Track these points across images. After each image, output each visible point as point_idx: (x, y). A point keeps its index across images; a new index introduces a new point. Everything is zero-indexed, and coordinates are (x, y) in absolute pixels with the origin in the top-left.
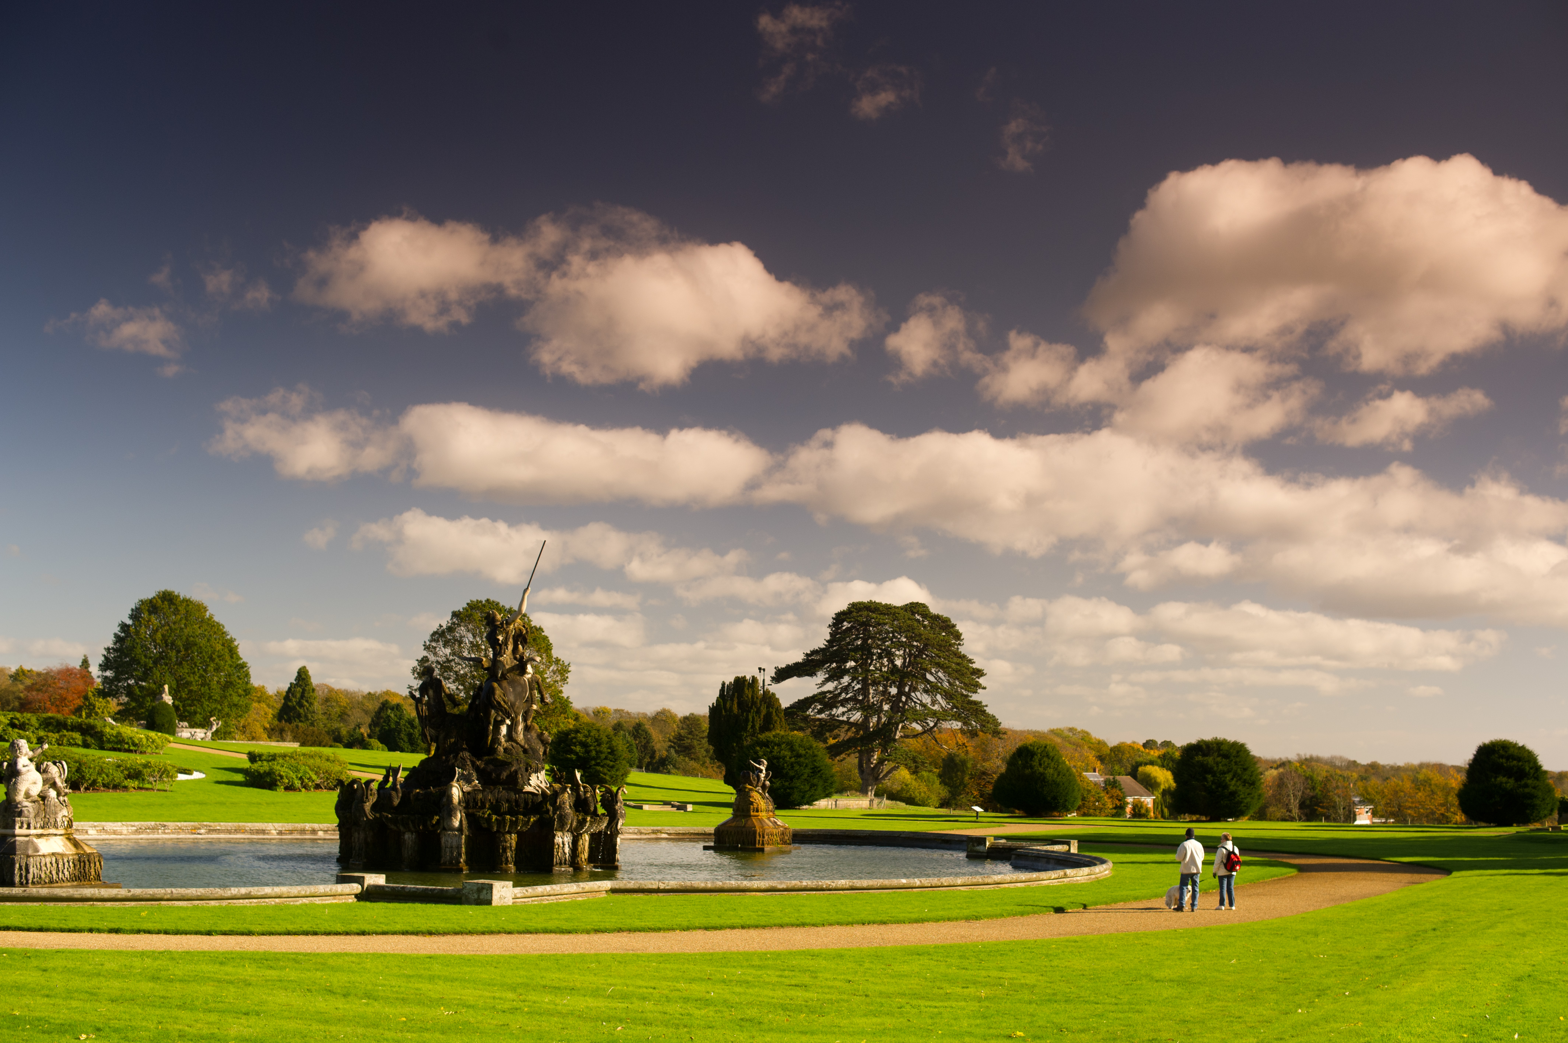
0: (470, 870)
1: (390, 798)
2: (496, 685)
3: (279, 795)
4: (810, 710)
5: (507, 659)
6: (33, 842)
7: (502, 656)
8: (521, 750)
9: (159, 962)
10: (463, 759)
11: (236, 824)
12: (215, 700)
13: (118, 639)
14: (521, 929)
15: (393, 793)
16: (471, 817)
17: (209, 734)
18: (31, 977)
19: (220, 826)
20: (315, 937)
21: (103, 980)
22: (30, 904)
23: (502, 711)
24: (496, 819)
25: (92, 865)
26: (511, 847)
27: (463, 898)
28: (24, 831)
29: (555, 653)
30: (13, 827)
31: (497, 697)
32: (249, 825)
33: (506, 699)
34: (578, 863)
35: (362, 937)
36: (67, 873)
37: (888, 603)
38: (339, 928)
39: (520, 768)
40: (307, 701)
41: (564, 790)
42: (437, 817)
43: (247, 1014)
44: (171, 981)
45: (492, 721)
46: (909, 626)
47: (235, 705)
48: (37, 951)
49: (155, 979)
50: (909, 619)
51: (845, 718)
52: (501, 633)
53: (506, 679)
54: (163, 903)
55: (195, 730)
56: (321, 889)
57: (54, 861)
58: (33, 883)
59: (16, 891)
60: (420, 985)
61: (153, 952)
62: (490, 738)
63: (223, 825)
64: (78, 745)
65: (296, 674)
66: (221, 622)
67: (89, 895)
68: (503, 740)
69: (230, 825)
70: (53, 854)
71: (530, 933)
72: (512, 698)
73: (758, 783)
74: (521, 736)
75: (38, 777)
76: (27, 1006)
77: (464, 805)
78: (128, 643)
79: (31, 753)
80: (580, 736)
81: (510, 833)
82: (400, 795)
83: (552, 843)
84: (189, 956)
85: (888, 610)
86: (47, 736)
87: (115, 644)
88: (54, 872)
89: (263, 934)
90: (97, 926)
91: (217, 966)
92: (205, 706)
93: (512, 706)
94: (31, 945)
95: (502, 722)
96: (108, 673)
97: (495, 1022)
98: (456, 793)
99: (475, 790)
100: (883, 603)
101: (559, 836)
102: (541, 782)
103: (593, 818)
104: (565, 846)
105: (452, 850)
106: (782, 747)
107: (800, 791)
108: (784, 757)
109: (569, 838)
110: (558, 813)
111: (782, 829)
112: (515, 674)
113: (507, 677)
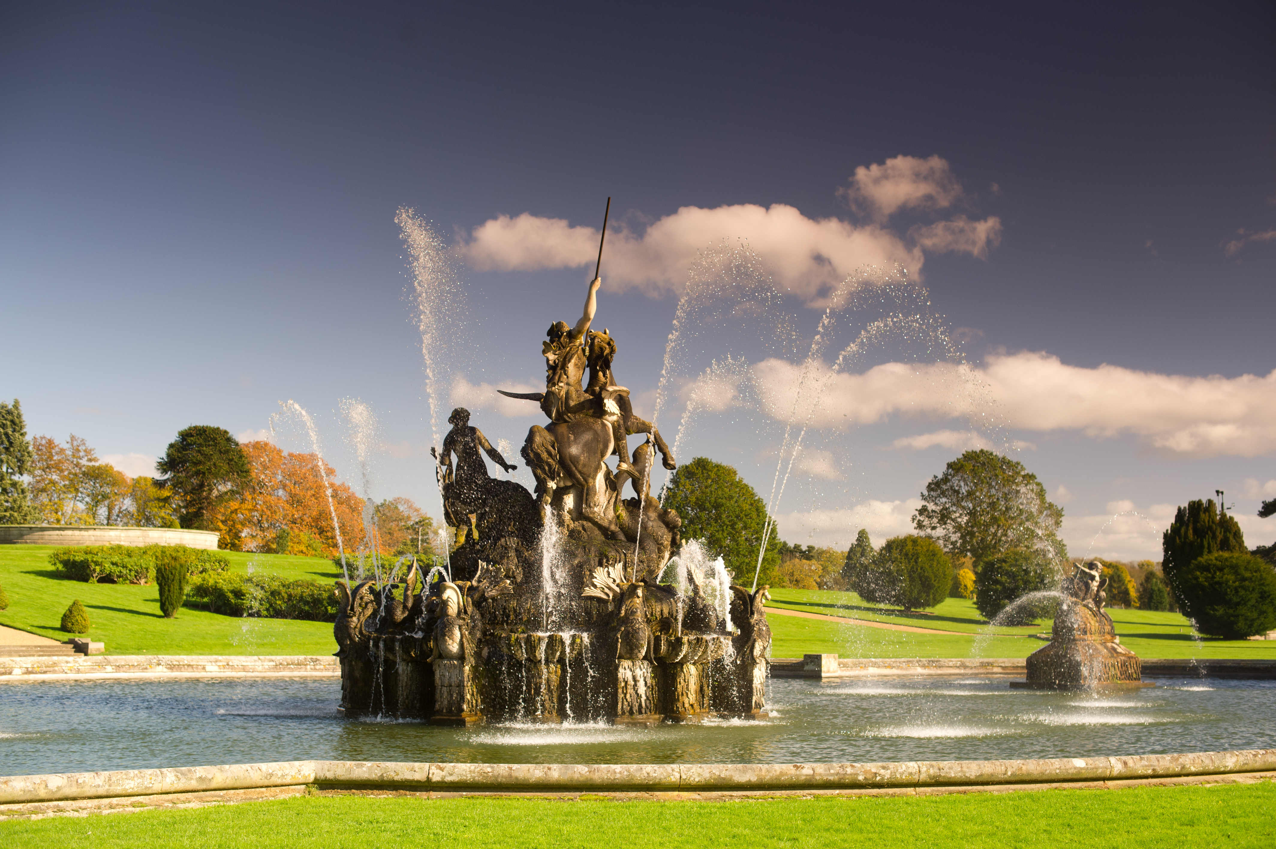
1: (392, 611)
16: (477, 637)
26: (548, 685)
29: (1050, 498)
31: (536, 446)
34: (677, 712)
41: (633, 591)
42: (432, 638)
65: (857, 536)
68: (568, 517)
73: (1086, 594)
74: (604, 513)
77: (469, 617)
81: (546, 662)
82: (409, 605)
83: (616, 679)
99: (504, 595)
101: (627, 667)
102: (614, 581)
103: (698, 639)
104: (638, 684)
105: (450, 691)
106: (1226, 571)
107: (1246, 619)
108: (1227, 581)
109: (644, 670)
110: (623, 629)
111: (1123, 658)
112: (587, 415)
113: (567, 419)
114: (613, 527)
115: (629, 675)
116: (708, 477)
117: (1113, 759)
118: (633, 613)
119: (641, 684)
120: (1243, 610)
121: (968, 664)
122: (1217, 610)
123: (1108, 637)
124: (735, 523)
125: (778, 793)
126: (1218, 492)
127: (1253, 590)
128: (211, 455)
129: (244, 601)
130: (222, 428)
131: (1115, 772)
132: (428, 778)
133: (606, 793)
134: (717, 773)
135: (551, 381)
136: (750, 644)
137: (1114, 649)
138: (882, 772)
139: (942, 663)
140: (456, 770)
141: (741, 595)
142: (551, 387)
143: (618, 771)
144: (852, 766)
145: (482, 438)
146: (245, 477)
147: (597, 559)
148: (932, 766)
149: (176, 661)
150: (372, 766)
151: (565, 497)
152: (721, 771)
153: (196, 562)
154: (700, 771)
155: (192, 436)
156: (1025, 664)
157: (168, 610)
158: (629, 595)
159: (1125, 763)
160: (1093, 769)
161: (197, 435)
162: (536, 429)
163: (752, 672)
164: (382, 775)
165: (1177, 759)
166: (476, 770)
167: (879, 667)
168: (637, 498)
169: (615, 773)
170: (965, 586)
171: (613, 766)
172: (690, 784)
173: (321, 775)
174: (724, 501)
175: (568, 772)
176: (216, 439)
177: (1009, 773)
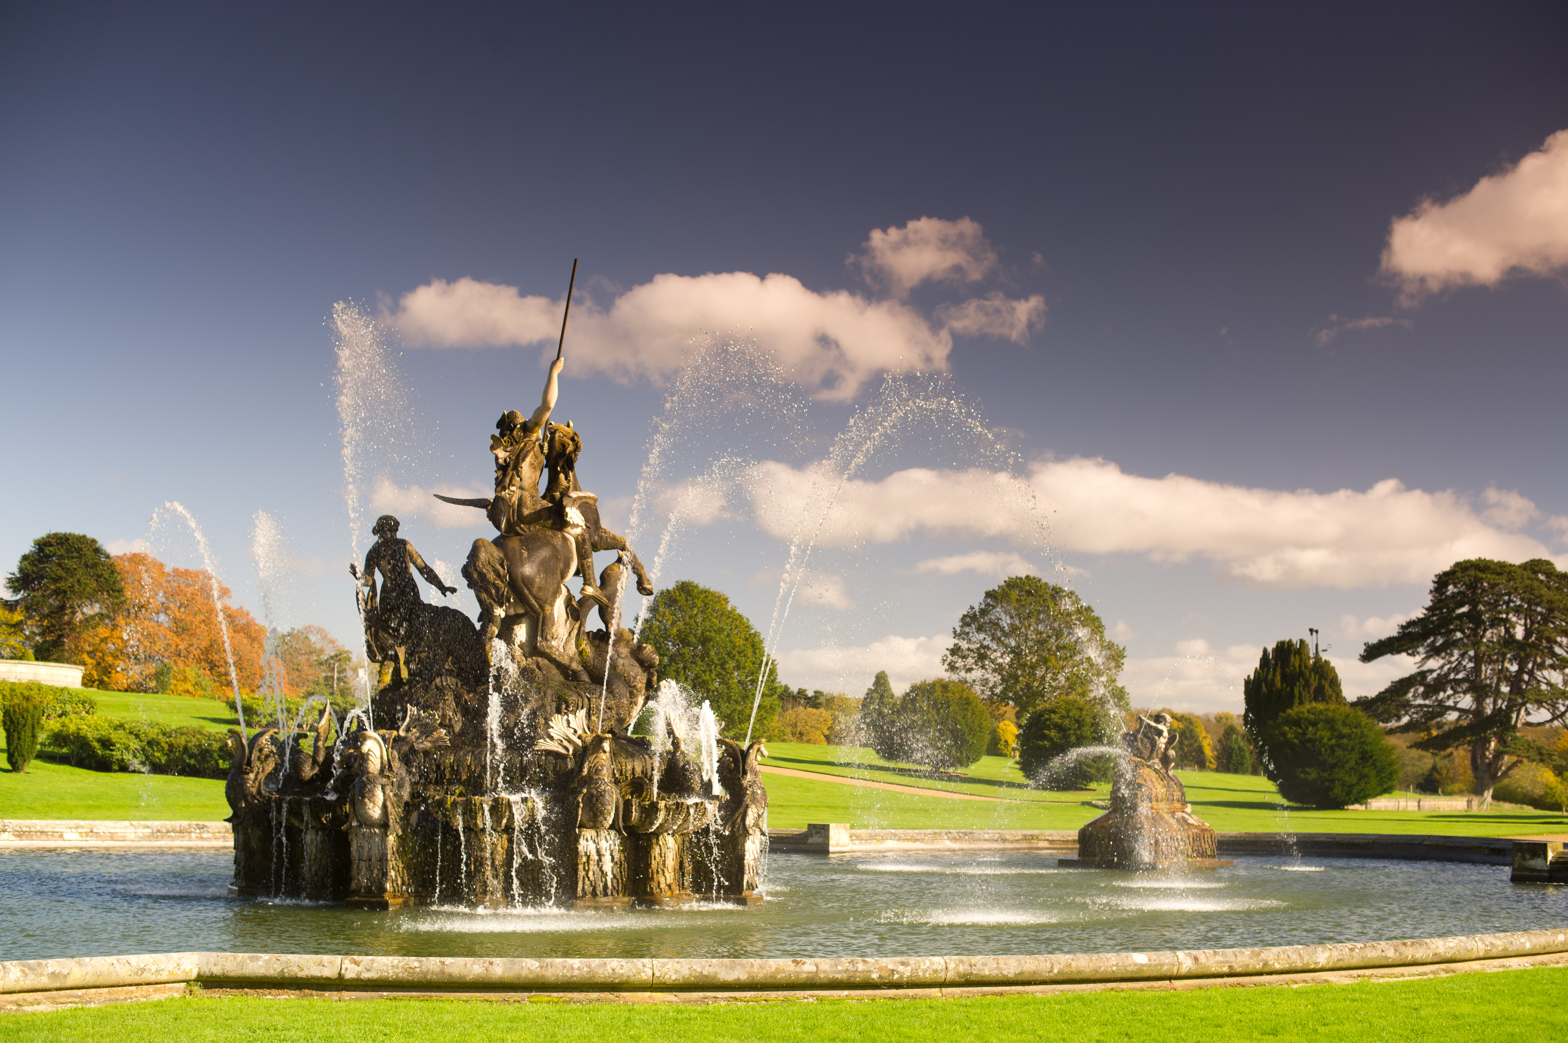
1: (298, 766)
4: (1410, 695)
5: (521, 495)
7: (506, 489)
8: (557, 671)
16: (405, 802)
23: (488, 592)
24: (454, 803)
26: (492, 860)
29: (1110, 635)
33: (504, 570)
34: (652, 893)
37: (1502, 560)
40: (886, 708)
41: (598, 744)
42: (348, 800)
46: (1527, 587)
50: (1528, 578)
51: (1450, 703)
65: (873, 679)
68: (519, 653)
73: (1152, 751)
77: (397, 775)
81: (488, 830)
82: (320, 759)
83: (577, 853)
85: (1501, 569)
95: (516, 618)
98: (374, 751)
100: (1496, 560)
101: (589, 839)
102: (575, 731)
103: (678, 803)
104: (603, 859)
105: (370, 866)
106: (1319, 726)
107: (1343, 785)
108: (1322, 738)
109: (611, 842)
110: (585, 791)
111: (1195, 831)
112: (544, 526)
113: (520, 531)
114: (575, 666)
115: (592, 848)
116: (694, 605)
117: (1181, 954)
118: (597, 771)
119: (607, 859)
120: (1339, 774)
121: (1007, 837)
122: (1308, 773)
123: (1178, 805)
124: (725, 662)
125: (773, 994)
126: (1311, 630)
127: (1352, 749)
128: (75, 569)
129: (114, 753)
130: (90, 535)
131: (1184, 970)
132: (340, 974)
133: (561, 994)
134: (699, 970)
135: (500, 484)
136: (741, 810)
137: (1185, 820)
138: (901, 968)
139: (976, 836)
140: (375, 965)
141: (731, 750)
142: (501, 492)
143: (576, 966)
144: (864, 961)
145: (414, 553)
146: (117, 598)
147: (554, 705)
148: (962, 962)
149: (27, 826)
150: (270, 960)
151: (515, 627)
152: (703, 967)
153: (54, 703)
154: (677, 966)
155: (51, 545)
156: (1076, 838)
157: (17, 762)
158: (594, 748)
159: (1196, 959)
160: (1157, 965)
161: (58, 544)
162: (481, 543)
163: (743, 845)
164: (283, 970)
165: (1259, 954)
166: (400, 965)
167: (899, 840)
168: (604, 630)
169: (573, 968)
170: (1006, 742)
171: (570, 961)
172: (664, 983)
173: (206, 970)
174: (713, 634)
175: (514, 967)
176: (81, 549)
177: (1056, 971)
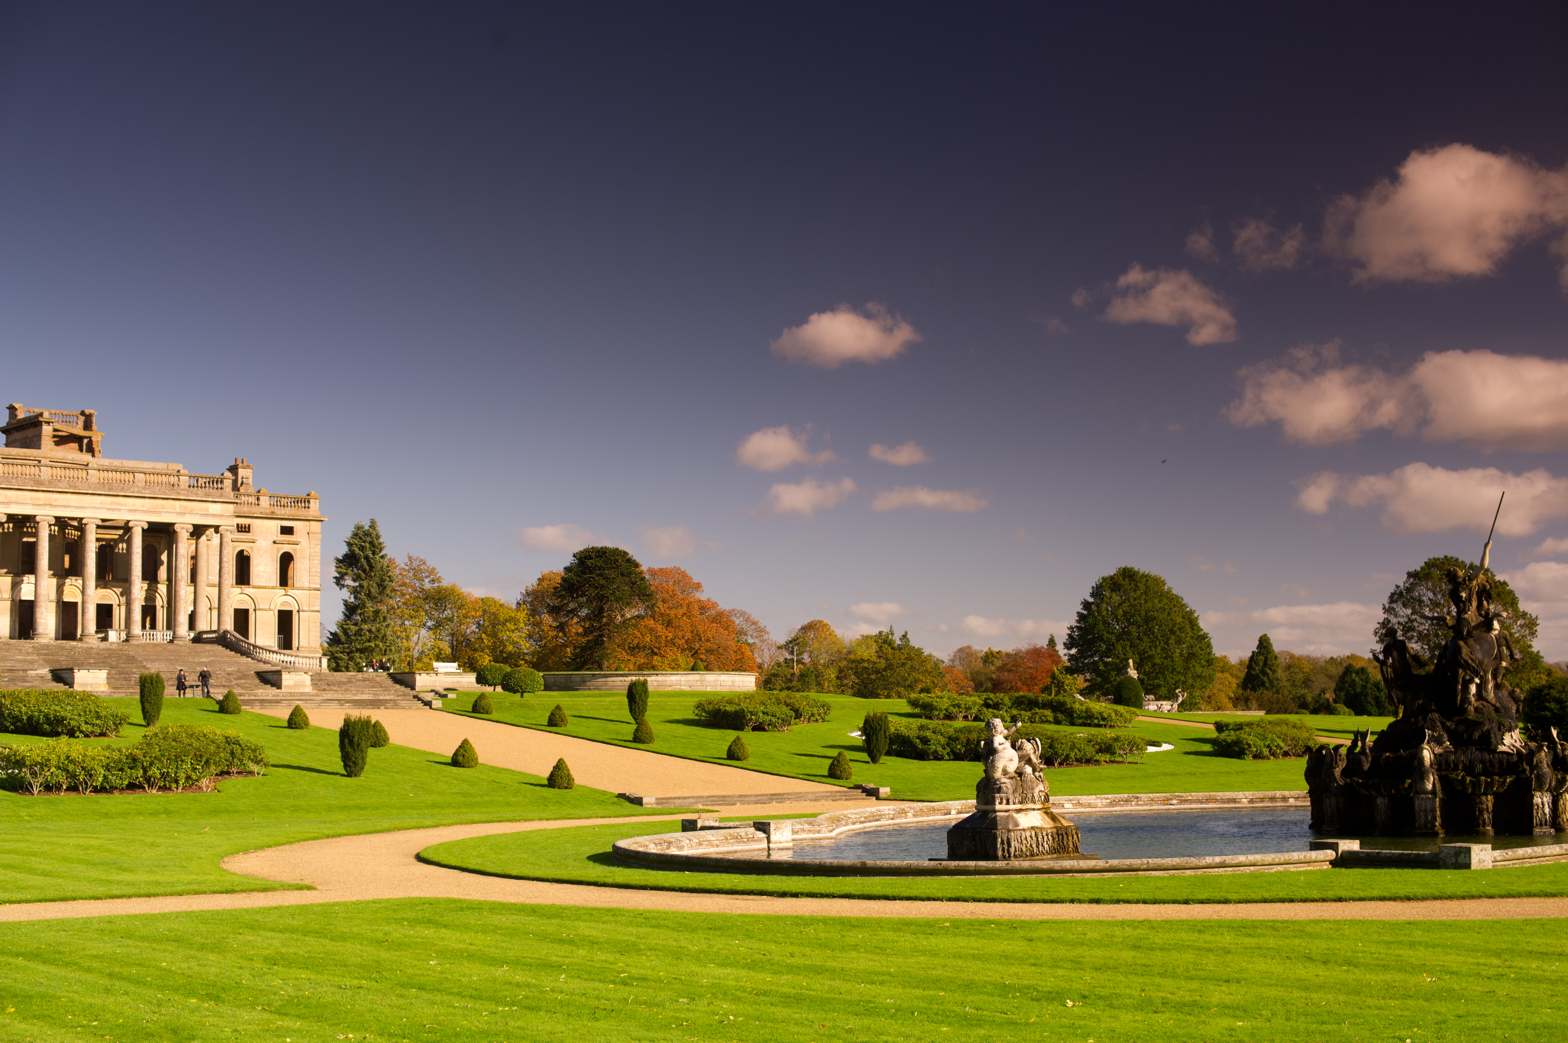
0: (1446, 833)
1: (1360, 764)
2: (1462, 643)
3: (1247, 764)
5: (1472, 615)
6: (1012, 817)
7: (1466, 613)
8: (1492, 708)
9: (1139, 931)
10: (1433, 720)
11: (1207, 794)
12: (1179, 673)
13: (1081, 617)
14: (1503, 892)
15: (1363, 758)
16: (1443, 779)
17: (1176, 706)
18: (1018, 947)
19: (1191, 796)
20: (1292, 904)
21: (1087, 949)
22: (1013, 877)
23: (1470, 670)
24: (1470, 781)
25: (1070, 838)
26: (1488, 809)
27: (1441, 863)
28: (1004, 807)
29: (1522, 606)
30: (995, 804)
31: (1463, 655)
32: (1220, 795)
33: (1473, 657)
34: (1559, 824)
35: (1339, 904)
36: (1046, 846)
38: (1315, 894)
39: (1492, 728)
40: (1270, 669)
41: (1540, 748)
42: (1409, 781)
43: (1227, 981)
44: (1153, 949)
45: (1461, 680)
47: (1199, 676)
48: (1022, 922)
49: (1136, 947)
52: (1464, 589)
53: (1472, 637)
54: (1140, 873)
55: (1161, 702)
56: (1295, 856)
57: (1033, 835)
58: (1015, 856)
59: (1000, 864)
60: (1401, 952)
61: (1133, 921)
62: (1459, 698)
63: (1195, 795)
64: (1050, 722)
65: (1257, 643)
66: (1180, 595)
67: (1068, 867)
68: (1473, 699)
69: (1201, 795)
70: (1032, 828)
71: (1513, 897)
72: (1479, 656)
74: (1492, 695)
75: (1014, 754)
76: (1016, 974)
77: (1436, 767)
78: (1090, 620)
79: (1006, 732)
80: (1554, 693)
81: (1485, 794)
82: (1370, 759)
83: (1531, 804)
84: (1168, 925)
86: (1020, 715)
87: (1078, 622)
88: (1034, 846)
89: (1240, 902)
90: (1078, 897)
91: (1196, 934)
92: (1168, 678)
93: (1481, 663)
94: (1016, 916)
95: (1471, 681)
96: (1073, 651)
97: (1480, 989)
98: (1427, 755)
99: (1446, 752)
101: (1538, 796)
104: (1544, 808)
105: (1425, 814)
109: (1548, 798)
115: (1539, 801)
116: (1137, 588)
118: (1541, 762)
119: (1546, 806)
128: (614, 578)
146: (648, 601)
157: (873, 756)
158: (1538, 750)
174: (1155, 614)
